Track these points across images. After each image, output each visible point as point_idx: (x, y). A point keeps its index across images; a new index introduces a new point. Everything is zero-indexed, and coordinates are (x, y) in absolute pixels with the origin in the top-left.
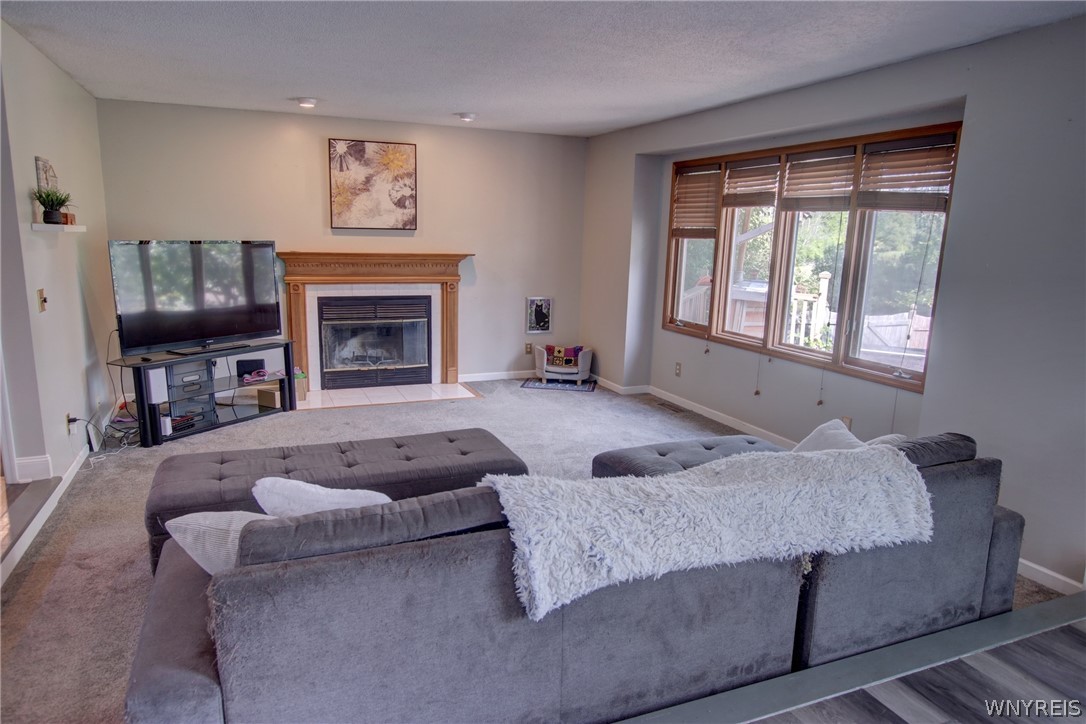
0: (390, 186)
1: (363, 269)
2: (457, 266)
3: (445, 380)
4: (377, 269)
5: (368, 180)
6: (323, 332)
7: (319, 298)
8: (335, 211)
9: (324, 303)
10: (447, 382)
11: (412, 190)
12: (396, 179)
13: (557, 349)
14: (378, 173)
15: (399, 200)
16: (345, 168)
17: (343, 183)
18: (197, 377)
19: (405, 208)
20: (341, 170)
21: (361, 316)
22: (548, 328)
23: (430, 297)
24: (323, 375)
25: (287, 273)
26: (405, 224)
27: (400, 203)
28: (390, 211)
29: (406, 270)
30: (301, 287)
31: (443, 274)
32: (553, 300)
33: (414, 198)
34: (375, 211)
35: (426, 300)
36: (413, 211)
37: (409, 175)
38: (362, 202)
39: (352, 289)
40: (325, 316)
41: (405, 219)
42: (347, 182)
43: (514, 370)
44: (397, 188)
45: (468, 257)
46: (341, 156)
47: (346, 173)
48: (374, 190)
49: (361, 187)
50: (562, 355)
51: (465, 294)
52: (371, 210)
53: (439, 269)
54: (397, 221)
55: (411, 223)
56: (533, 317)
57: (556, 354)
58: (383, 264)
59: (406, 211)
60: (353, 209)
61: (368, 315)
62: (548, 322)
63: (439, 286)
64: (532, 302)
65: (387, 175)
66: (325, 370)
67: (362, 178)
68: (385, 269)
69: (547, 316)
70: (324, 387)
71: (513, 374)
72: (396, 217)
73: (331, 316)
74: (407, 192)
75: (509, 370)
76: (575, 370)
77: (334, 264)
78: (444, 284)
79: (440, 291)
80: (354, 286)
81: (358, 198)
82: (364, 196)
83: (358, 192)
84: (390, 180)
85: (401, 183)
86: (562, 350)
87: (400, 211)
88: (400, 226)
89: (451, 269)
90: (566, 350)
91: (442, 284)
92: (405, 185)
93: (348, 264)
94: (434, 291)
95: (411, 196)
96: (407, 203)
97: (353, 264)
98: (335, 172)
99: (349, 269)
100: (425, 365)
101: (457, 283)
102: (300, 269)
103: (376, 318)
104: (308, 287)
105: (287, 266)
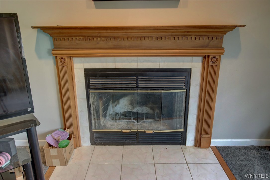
1: (126, 43)
2: (222, 38)
3: (198, 144)
4: (138, 42)
6: (91, 99)
7: (86, 70)
10: (200, 146)
21: (124, 86)
24: (92, 134)
25: (56, 48)
29: (168, 43)
30: (68, 60)
31: (206, 47)
39: (115, 62)
40: (92, 86)
53: (201, 42)
58: (145, 37)
61: (130, 86)
63: (200, 59)
66: (93, 130)
68: (146, 42)
73: (98, 86)
77: (97, 37)
89: (215, 42)
91: (204, 57)
93: (110, 37)
94: (195, 64)
97: (115, 38)
99: (112, 43)
100: (183, 130)
101: (220, 56)
102: (65, 43)
103: (137, 88)
104: (75, 60)
105: (54, 40)
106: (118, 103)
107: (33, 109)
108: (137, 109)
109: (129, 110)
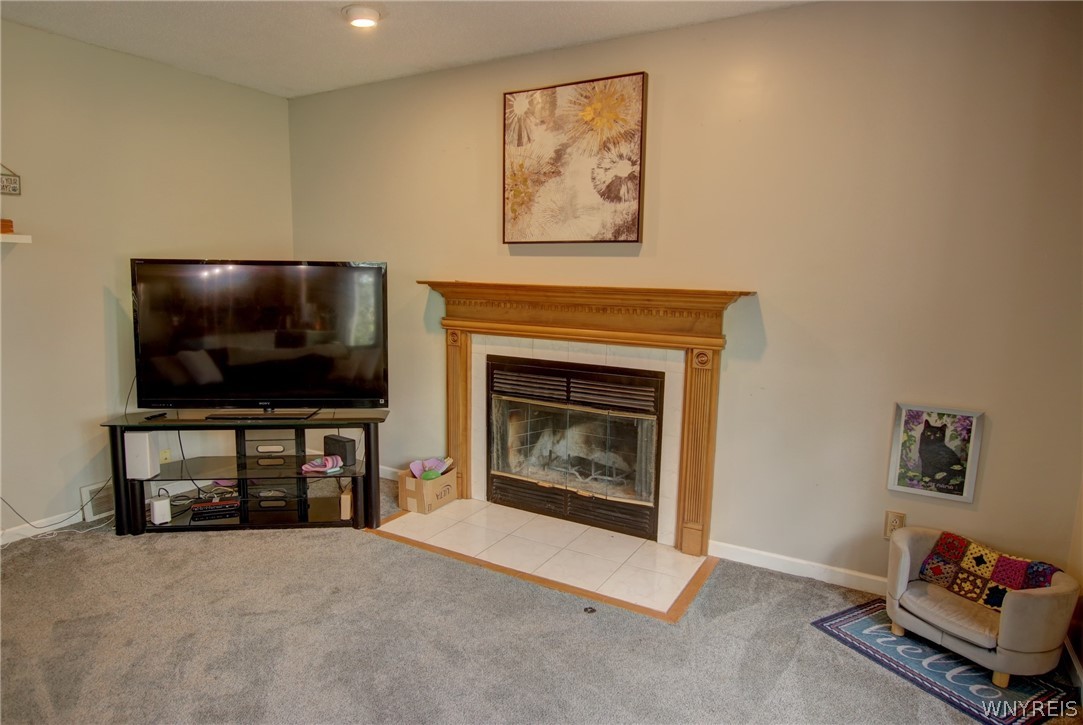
0: (594, 161)
1: (547, 313)
2: (719, 314)
4: (568, 314)
5: (559, 155)
6: (494, 410)
7: (490, 358)
8: (509, 215)
9: (495, 364)
10: (684, 550)
11: (634, 163)
12: (605, 147)
13: (974, 550)
14: (574, 139)
15: (608, 187)
16: (525, 139)
17: (521, 166)
18: (280, 448)
19: (618, 199)
20: (520, 144)
21: (546, 393)
22: (959, 489)
23: (663, 373)
24: (490, 478)
25: (449, 315)
26: (618, 232)
27: (610, 193)
28: (593, 208)
29: (619, 319)
30: (461, 337)
31: (689, 331)
32: (982, 418)
33: (639, 180)
34: (567, 212)
35: (653, 381)
36: (634, 205)
37: (628, 136)
38: (548, 196)
39: (531, 347)
40: (497, 387)
41: (619, 221)
42: (527, 164)
43: (847, 567)
44: (606, 164)
45: (742, 300)
46: (519, 120)
47: (527, 147)
48: (567, 171)
49: (547, 169)
50: (986, 571)
51: (736, 376)
52: (562, 209)
53: (676, 321)
54: (604, 227)
55: (629, 230)
56: (915, 454)
57: (967, 563)
58: (576, 306)
59: (621, 206)
60: (536, 208)
61: (556, 394)
62: (962, 473)
63: (681, 354)
64: (914, 417)
65: (592, 141)
66: (493, 472)
67: (549, 153)
68: (581, 315)
69: (959, 459)
70: (491, 497)
71: (841, 575)
72: (600, 219)
73: (507, 388)
74: (625, 169)
75: (833, 560)
76: (982, 637)
77: (505, 302)
78: (688, 351)
79: (682, 366)
80: (536, 341)
81: (542, 189)
82: (552, 183)
83: (543, 179)
84: (595, 149)
85: (614, 152)
86: (992, 558)
87: (609, 206)
88: (609, 236)
89: (705, 322)
90: (1002, 561)
91: (686, 351)
92: (621, 156)
93: (524, 304)
94: (671, 364)
95: (631, 177)
96: (623, 190)
98: (511, 149)
99: (527, 313)
100: (651, 505)
101: (717, 353)
102: (462, 309)
103: (568, 401)
104: (476, 338)
105: (447, 304)
106: (563, 437)
107: (387, 401)
108: (598, 456)
109: (582, 455)
